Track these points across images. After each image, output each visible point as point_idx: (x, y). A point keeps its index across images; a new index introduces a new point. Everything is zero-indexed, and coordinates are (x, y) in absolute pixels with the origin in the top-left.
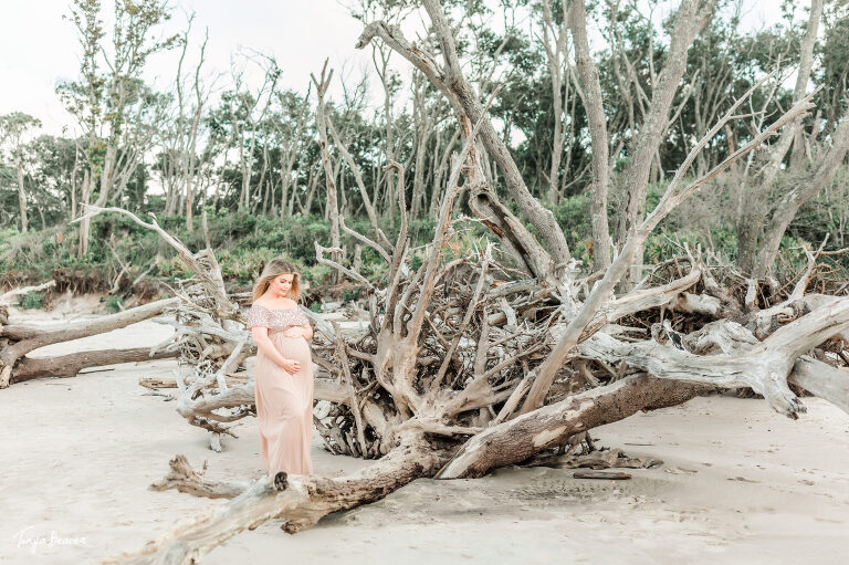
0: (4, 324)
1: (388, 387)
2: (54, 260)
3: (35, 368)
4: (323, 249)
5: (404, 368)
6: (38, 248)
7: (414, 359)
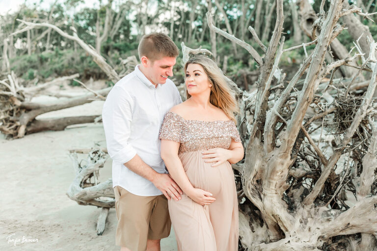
0: (22, 101)
1: (256, 201)
2: (85, 64)
3: (41, 126)
4: (189, 50)
5: (274, 182)
6: (78, 59)
7: (286, 173)
